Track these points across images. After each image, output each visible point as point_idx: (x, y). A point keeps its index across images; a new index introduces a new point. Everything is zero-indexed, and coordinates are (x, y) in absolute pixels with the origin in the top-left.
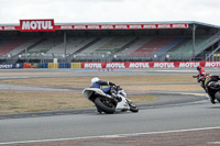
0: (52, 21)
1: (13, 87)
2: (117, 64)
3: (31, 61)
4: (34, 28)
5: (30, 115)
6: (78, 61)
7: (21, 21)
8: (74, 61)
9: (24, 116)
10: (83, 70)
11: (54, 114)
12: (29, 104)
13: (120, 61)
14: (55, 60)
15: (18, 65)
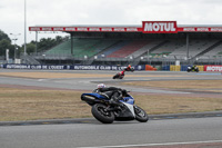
0: (175, 22)
1: (135, 90)
3: (153, 63)
4: (156, 30)
6: (200, 64)
8: (196, 63)
10: (205, 73)
12: (151, 106)
15: (140, 67)
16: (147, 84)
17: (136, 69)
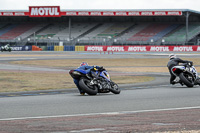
0: (58, 7)
1: (22, 68)
2: (117, 48)
3: (38, 44)
4: (42, 14)
5: (38, 93)
6: (81, 44)
7: (30, 8)
8: (78, 44)
9: (32, 94)
10: (86, 53)
11: (60, 92)
12: (37, 83)
13: (120, 45)
14: (61, 44)
15: (27, 48)
16: (34, 63)
17: (23, 49)
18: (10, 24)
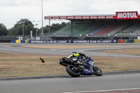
1: (112, 55)
3: (123, 38)
4: (125, 17)
5: (122, 73)
7: (117, 13)
9: (119, 73)
12: (122, 65)
14: (139, 38)
15: (115, 41)
16: (120, 51)
17: (112, 42)
18: (103, 25)
